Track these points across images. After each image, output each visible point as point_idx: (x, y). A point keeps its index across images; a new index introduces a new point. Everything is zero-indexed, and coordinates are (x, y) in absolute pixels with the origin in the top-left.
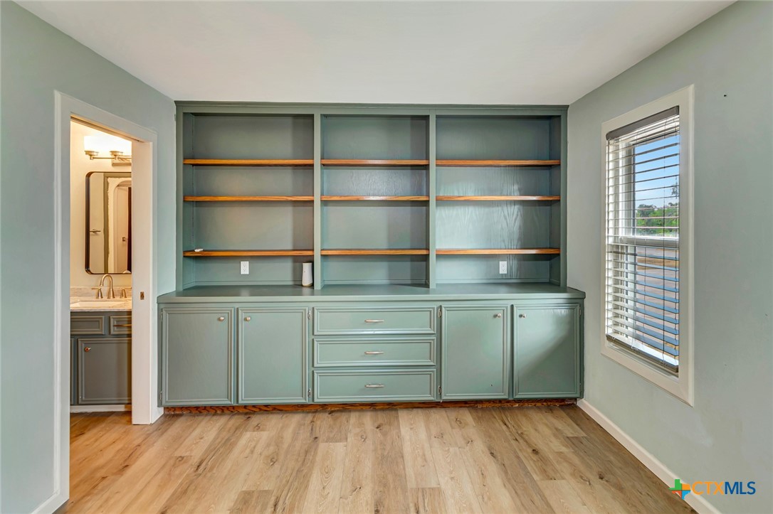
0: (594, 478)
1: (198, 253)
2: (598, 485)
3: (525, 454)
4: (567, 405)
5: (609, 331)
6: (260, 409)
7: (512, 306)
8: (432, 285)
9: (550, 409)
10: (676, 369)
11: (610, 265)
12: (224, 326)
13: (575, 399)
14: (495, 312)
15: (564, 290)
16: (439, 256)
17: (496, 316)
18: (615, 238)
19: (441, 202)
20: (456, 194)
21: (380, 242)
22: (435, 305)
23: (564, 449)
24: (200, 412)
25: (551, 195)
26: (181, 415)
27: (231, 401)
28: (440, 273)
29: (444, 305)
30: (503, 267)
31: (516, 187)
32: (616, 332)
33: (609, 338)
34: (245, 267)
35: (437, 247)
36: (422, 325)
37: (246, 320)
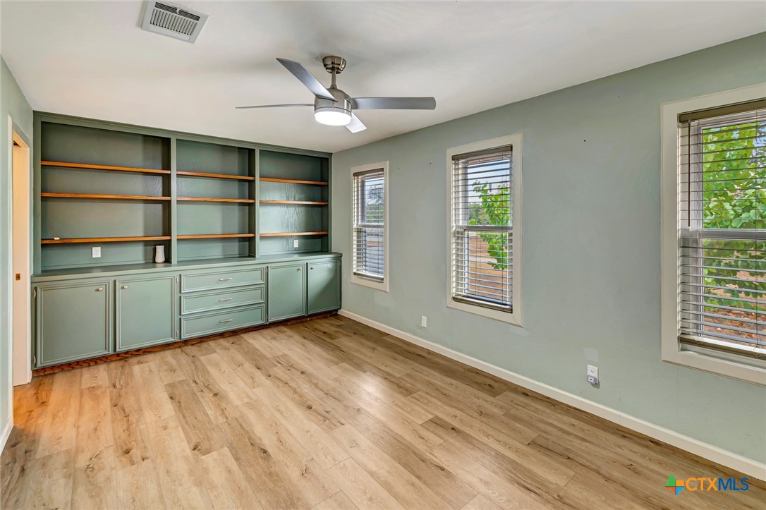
0: (353, 335)
1: (57, 240)
2: (354, 336)
3: (320, 335)
4: (333, 314)
5: (355, 271)
6: (132, 355)
7: (307, 264)
8: (257, 256)
9: (325, 318)
10: (383, 279)
11: (355, 238)
12: (101, 295)
13: (337, 310)
14: (298, 268)
15: (331, 253)
16: (262, 238)
17: (299, 269)
18: (357, 224)
19: (262, 203)
20: (268, 199)
21: (217, 230)
22: (264, 266)
23: (337, 329)
24: (73, 368)
25: (322, 201)
26: (54, 373)
27: (109, 351)
28: (262, 248)
29: (269, 265)
30: (296, 244)
31: (303, 196)
32: (358, 270)
33: (355, 274)
34: (97, 252)
35: (260, 232)
36: (256, 278)
37: (123, 288)
